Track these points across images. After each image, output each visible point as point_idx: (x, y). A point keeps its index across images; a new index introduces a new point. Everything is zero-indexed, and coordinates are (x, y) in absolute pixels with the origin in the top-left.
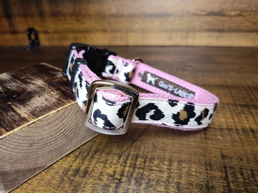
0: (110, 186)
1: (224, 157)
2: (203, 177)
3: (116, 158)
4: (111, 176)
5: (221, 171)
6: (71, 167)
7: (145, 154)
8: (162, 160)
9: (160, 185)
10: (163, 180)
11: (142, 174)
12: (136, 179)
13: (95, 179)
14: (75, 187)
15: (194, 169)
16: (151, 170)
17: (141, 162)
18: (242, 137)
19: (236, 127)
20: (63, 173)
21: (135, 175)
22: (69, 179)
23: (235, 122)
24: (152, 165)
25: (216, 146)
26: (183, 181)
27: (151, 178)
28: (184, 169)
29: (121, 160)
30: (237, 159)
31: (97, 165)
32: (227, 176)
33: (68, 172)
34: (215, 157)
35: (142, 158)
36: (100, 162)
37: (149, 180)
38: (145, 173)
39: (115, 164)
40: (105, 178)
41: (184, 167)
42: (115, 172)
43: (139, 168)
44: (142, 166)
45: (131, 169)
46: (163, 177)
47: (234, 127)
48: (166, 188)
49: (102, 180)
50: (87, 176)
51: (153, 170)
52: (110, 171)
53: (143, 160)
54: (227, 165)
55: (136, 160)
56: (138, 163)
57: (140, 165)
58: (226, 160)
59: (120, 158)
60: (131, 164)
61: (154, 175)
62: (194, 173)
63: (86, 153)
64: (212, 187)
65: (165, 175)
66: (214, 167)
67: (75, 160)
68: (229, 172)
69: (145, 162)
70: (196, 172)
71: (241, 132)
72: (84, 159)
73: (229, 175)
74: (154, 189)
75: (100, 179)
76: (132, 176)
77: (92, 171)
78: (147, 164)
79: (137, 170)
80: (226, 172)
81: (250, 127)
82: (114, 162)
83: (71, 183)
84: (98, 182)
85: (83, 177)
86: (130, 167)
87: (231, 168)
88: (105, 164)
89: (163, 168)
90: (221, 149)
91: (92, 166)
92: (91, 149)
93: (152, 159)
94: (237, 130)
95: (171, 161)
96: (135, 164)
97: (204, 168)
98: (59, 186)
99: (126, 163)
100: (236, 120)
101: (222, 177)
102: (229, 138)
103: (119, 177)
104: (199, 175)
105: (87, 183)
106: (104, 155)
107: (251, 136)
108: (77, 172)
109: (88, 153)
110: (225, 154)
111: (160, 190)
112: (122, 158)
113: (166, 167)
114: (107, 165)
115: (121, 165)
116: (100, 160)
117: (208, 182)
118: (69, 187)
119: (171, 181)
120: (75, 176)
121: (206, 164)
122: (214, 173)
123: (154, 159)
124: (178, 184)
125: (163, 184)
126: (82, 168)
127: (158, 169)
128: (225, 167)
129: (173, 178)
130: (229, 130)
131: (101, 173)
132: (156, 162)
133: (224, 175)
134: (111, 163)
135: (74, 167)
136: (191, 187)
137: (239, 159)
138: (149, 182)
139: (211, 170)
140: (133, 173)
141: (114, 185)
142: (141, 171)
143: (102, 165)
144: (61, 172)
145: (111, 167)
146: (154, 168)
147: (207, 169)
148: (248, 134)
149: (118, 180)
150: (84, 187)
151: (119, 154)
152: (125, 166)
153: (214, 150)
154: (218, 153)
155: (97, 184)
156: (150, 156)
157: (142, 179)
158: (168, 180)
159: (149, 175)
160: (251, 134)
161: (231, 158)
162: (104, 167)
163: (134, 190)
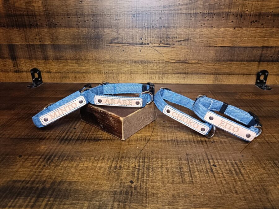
0: (135, 172)
1: (187, 155)
2: (178, 164)
3: (134, 159)
4: (134, 167)
5: (186, 161)
6: (111, 165)
7: (148, 156)
8: (158, 158)
9: (159, 169)
10: (159, 167)
11: (149, 165)
12: (146, 168)
13: (126, 170)
14: (118, 174)
15: (173, 161)
16: (153, 163)
17: (147, 160)
18: (196, 145)
19: (194, 140)
20: (108, 169)
21: (145, 166)
22: (113, 171)
23: (193, 137)
24: (153, 161)
25: (183, 150)
26: (168, 166)
27: (154, 166)
28: (168, 161)
29: (137, 160)
30: (193, 155)
31: (125, 164)
32: (188, 163)
33: (111, 168)
34: (183, 155)
35: (147, 158)
36: (126, 162)
37: (153, 167)
38: (150, 164)
39: (134, 162)
40: (131, 169)
41: (169, 161)
42: (136, 165)
43: (147, 163)
44: (148, 162)
45: (143, 164)
46: (159, 166)
47: (193, 140)
48: (162, 170)
49: (130, 170)
50: (122, 169)
51: (154, 163)
52: (133, 165)
53: (148, 159)
54: (189, 158)
55: (145, 159)
56: (146, 161)
57: (147, 161)
58: (188, 156)
59: (136, 159)
60: (142, 161)
61: (155, 165)
62: (173, 163)
63: (117, 158)
64: (182, 168)
65: (160, 165)
66: (183, 160)
67: (113, 162)
68: (189, 161)
69: (149, 160)
70: (174, 162)
71: (196, 142)
72: (117, 161)
73: (189, 162)
74: (156, 171)
75: (128, 169)
76: (144, 166)
77: (123, 166)
78: (150, 161)
79: (146, 164)
80: (188, 161)
81: (201, 140)
82: (134, 161)
83: (115, 173)
84: (128, 170)
85: (120, 170)
86: (142, 163)
87: (191, 159)
88: (129, 163)
89: (159, 162)
90: (186, 151)
91: (123, 164)
92: (119, 156)
93: (152, 158)
94: (194, 141)
95: (162, 158)
96: (144, 161)
97: (178, 160)
98: (109, 175)
99: (140, 161)
100: (194, 136)
101: (186, 163)
102: (190, 146)
103: (138, 168)
104: (176, 163)
105: (123, 172)
106: (127, 158)
107: (201, 144)
108: (116, 168)
109: (118, 159)
110: (188, 153)
111: (159, 171)
112: (137, 159)
113: (160, 161)
114: (130, 163)
115: (138, 162)
116: (126, 161)
117: (180, 166)
118: (115, 174)
119: (163, 167)
120: (116, 169)
121: (179, 158)
122: (182, 162)
123: (153, 158)
124: (167, 168)
125: (160, 168)
126: (118, 166)
127: (156, 162)
128: (188, 159)
129: (164, 166)
130: (190, 141)
131: (128, 167)
132: (155, 159)
133: (187, 162)
134: (132, 162)
135: (113, 165)
136: (172, 169)
137: (194, 155)
138: (153, 168)
139: (181, 161)
140: (144, 165)
141: (137, 171)
142: (148, 164)
143: (128, 163)
144: (107, 169)
145: (133, 164)
146: (154, 162)
147: (179, 161)
148: (200, 143)
149: (138, 169)
150: (122, 173)
151: (135, 157)
152: (140, 163)
153: (183, 152)
154: (185, 153)
155: (128, 171)
156: (151, 157)
157: (149, 167)
158: (162, 167)
159: (153, 165)
160: (201, 143)
161: (191, 155)
162: (129, 164)
163: (147, 172)
